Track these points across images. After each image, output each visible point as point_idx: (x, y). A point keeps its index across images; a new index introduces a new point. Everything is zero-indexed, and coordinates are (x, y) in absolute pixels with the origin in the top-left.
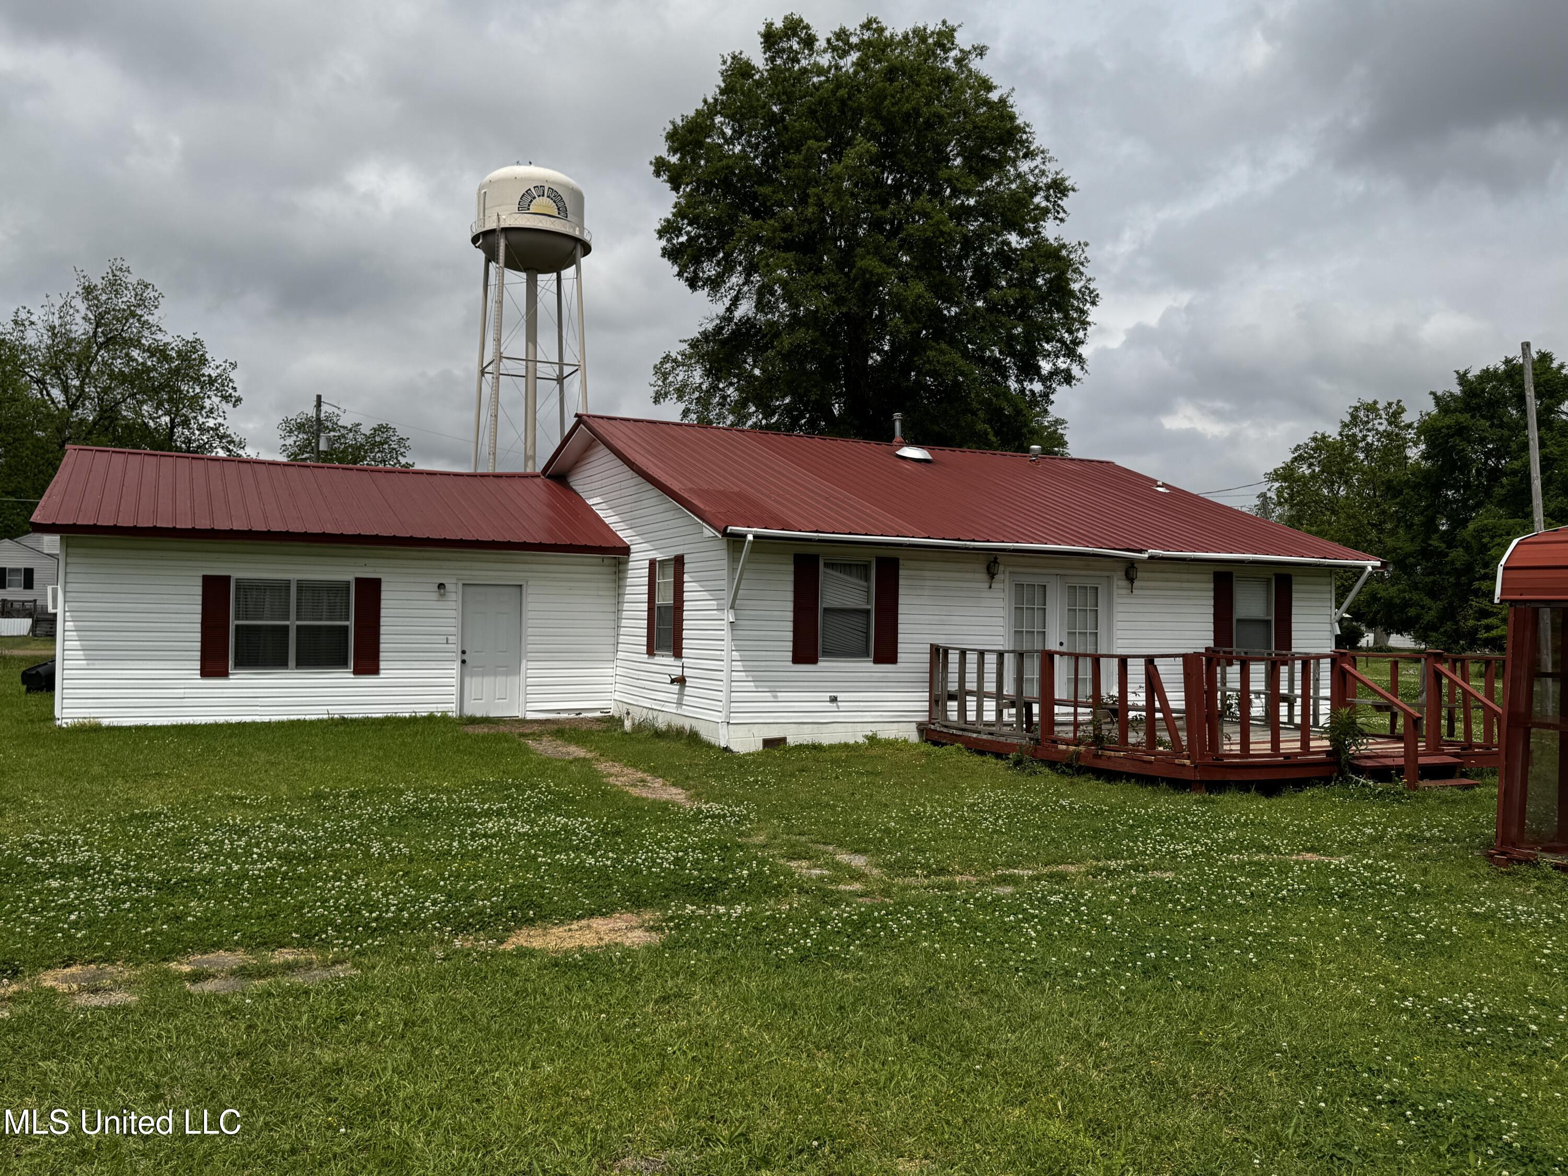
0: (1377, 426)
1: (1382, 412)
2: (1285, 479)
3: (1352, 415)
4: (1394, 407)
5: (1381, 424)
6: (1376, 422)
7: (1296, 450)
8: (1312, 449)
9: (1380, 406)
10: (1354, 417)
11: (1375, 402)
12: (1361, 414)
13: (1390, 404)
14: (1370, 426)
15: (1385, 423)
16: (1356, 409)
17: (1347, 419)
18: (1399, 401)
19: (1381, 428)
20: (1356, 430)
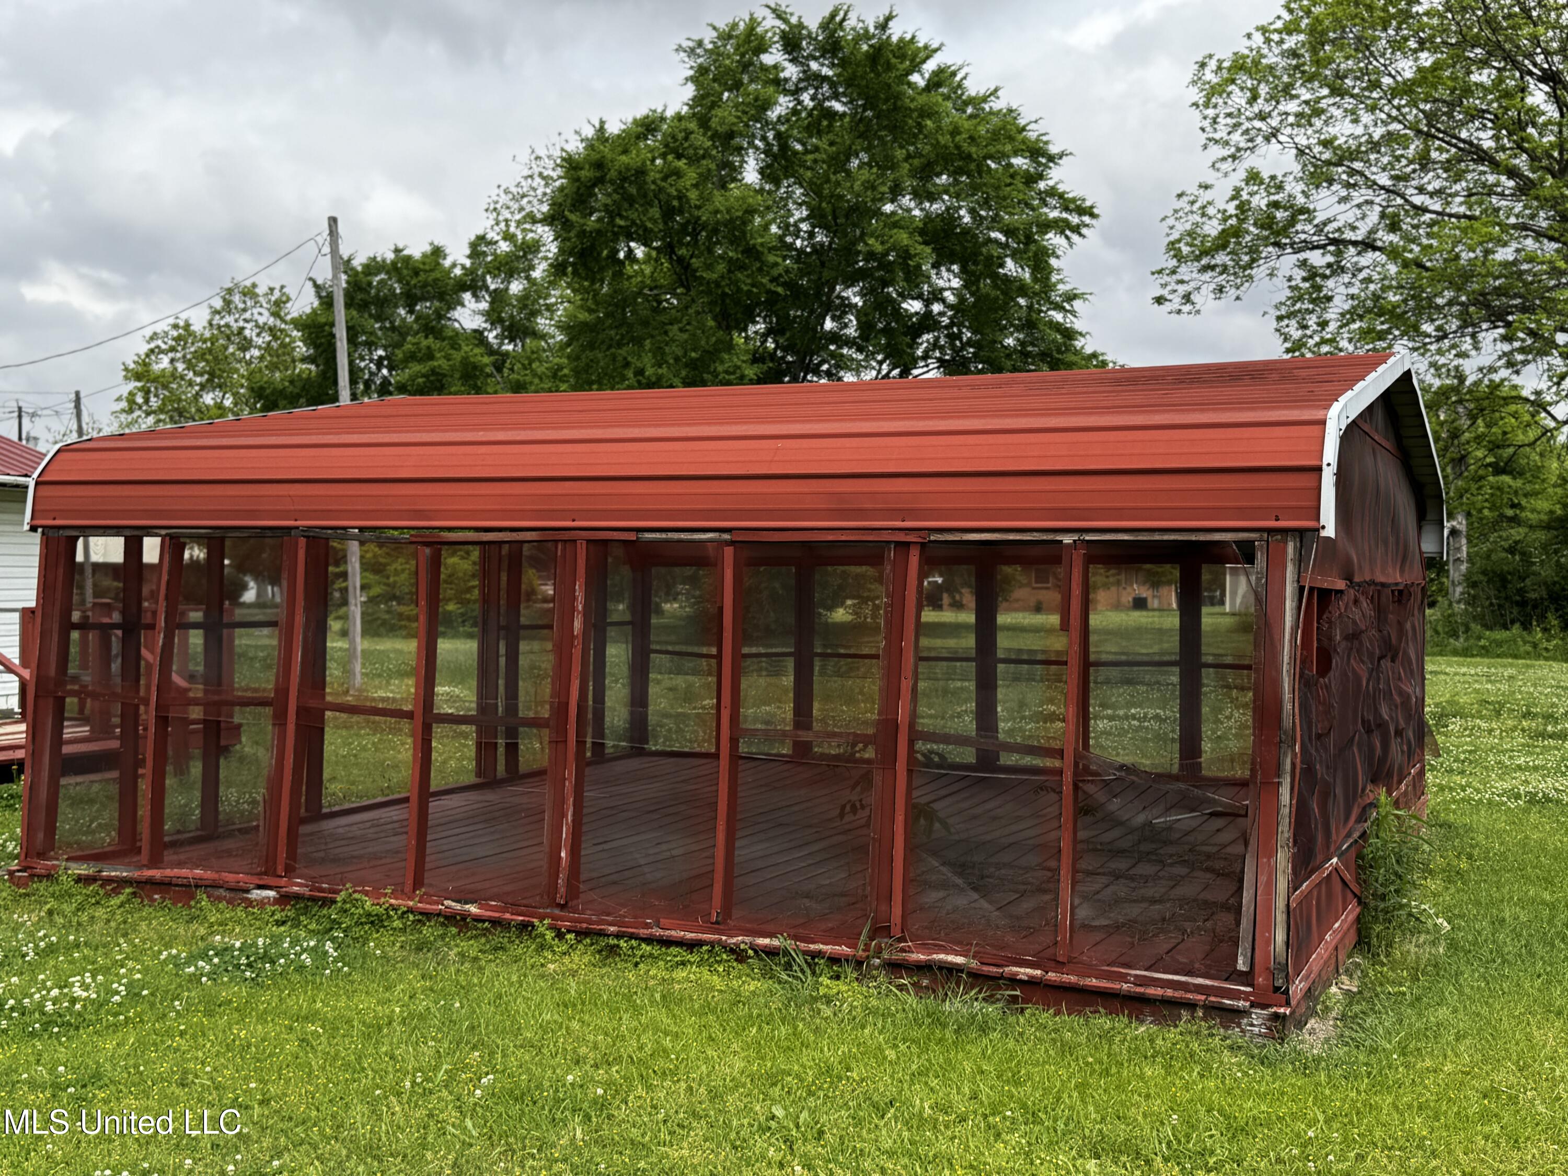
0: (256, 316)
1: (261, 299)
2: (138, 377)
3: (224, 300)
4: (277, 294)
5: (260, 314)
6: (255, 311)
7: (152, 339)
8: (174, 339)
9: (261, 290)
10: (227, 303)
11: (254, 286)
12: (237, 298)
13: (272, 290)
14: (247, 315)
15: (266, 313)
16: (230, 291)
17: (218, 304)
18: (282, 287)
19: (261, 320)
20: (230, 319)
